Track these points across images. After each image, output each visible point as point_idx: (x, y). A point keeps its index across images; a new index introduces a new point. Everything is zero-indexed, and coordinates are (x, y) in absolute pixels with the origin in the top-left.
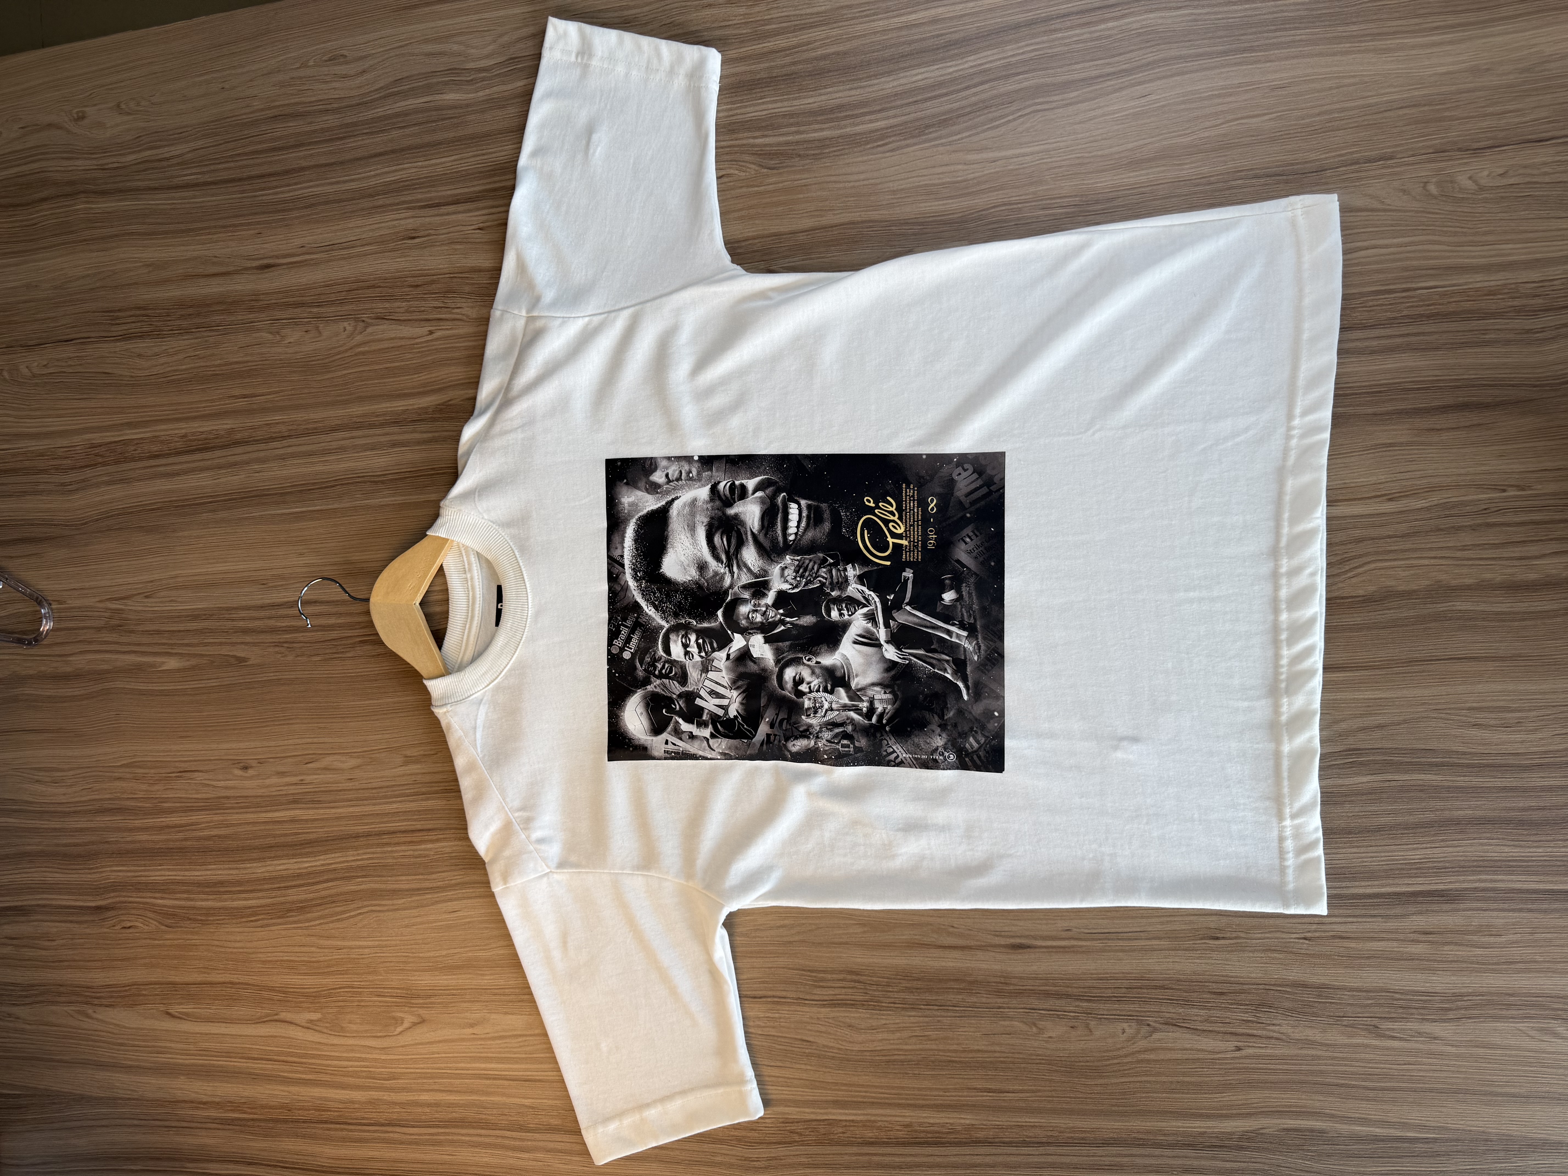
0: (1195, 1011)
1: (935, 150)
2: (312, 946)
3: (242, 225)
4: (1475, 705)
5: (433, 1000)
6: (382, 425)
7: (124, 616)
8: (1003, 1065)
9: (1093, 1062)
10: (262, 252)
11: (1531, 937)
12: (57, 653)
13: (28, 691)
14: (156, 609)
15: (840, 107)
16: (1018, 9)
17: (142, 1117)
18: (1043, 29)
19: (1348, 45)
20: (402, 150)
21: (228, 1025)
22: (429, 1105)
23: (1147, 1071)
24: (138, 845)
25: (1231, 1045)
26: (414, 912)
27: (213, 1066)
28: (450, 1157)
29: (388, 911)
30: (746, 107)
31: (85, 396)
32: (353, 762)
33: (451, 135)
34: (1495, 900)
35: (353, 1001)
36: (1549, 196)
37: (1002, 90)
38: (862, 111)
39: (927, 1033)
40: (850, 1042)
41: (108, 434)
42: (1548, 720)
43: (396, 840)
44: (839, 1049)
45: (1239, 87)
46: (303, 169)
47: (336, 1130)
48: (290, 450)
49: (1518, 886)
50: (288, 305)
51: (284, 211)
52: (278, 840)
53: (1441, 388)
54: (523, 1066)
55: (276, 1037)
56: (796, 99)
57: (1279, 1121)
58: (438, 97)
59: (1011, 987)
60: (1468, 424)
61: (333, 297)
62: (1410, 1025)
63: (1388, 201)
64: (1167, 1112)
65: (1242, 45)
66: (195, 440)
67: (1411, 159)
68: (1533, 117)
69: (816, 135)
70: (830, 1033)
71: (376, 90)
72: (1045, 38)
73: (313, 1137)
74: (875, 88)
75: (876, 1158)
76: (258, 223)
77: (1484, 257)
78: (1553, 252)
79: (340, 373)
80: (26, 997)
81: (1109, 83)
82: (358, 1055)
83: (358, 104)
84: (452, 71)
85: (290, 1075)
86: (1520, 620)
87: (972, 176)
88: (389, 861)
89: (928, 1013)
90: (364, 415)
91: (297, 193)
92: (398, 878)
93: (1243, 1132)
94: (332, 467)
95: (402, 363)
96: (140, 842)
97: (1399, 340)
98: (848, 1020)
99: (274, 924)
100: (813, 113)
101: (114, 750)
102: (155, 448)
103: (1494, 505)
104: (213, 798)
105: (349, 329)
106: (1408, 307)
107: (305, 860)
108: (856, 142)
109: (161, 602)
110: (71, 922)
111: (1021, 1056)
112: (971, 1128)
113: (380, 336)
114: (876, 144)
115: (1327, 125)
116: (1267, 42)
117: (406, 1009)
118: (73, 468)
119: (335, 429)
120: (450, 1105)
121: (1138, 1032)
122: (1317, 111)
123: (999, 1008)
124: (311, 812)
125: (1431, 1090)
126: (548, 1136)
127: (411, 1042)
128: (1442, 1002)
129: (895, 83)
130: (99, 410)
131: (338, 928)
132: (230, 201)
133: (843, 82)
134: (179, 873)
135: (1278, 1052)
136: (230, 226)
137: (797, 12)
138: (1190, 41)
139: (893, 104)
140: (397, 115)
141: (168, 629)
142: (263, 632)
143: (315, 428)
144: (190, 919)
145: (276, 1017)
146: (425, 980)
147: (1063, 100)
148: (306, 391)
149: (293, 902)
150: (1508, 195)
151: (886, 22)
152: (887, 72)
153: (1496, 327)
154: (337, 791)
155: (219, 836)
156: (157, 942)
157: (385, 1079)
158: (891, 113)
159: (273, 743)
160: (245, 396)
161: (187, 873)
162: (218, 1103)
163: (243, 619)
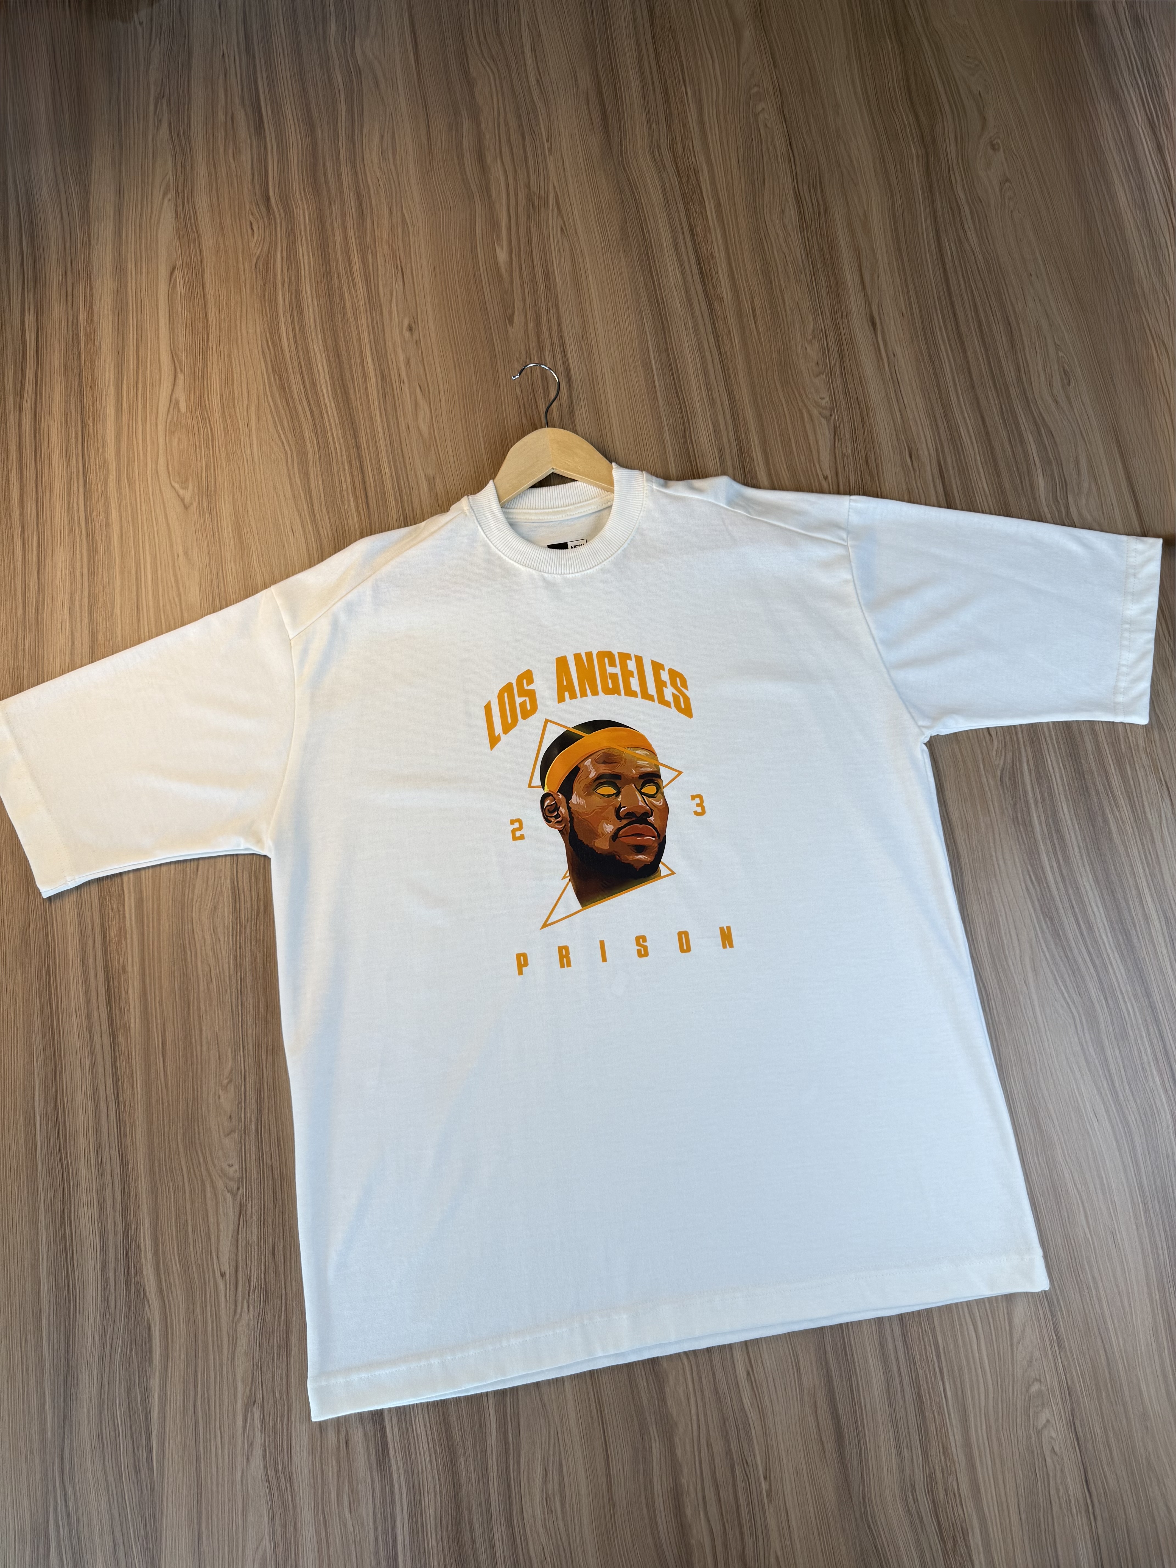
0: (255, 1231)
1: (1031, 928)
2: (248, 400)
3: (909, 299)
4: (565, 1469)
5: (207, 516)
6: (737, 438)
7: (543, 209)
8: (189, 1055)
9: (199, 1139)
10: (887, 318)
11: (351, 1541)
12: (503, 149)
13: (466, 124)
14: (552, 238)
15: (1062, 838)
16: (1164, 994)
17: (73, 250)
18: (1148, 1018)
19: (1158, 1298)
20: (989, 441)
21: (168, 326)
22: (107, 517)
23: (194, 1191)
24: (330, 233)
25: (226, 1268)
26: (289, 494)
27: (128, 314)
28: (59, 541)
29: (288, 470)
30: (1055, 752)
31: (741, 164)
32: (424, 428)
33: (1007, 485)
34: (383, 1504)
35: (199, 441)
36: (1038, 1496)
37: (1090, 985)
38: (1061, 858)
39: (214, 980)
40: (200, 909)
41: (708, 186)
42: (557, 1539)
43: (355, 473)
44: (193, 899)
45: (1112, 1202)
46: (964, 351)
47: (76, 433)
48: (708, 354)
49: (399, 1525)
50: (840, 344)
51: (925, 336)
52: (345, 362)
53: (855, 1411)
54: (151, 603)
55: (160, 370)
56: (1066, 797)
57: (157, 1319)
58: (1040, 471)
59: (264, 1057)
60: (824, 1439)
61: (851, 386)
62: (258, 1434)
63: (1020, 1347)
64: (157, 1213)
65: (1149, 1202)
66: (710, 267)
67: (1060, 1364)
68: (1108, 1474)
69: (1035, 818)
70: (206, 889)
71: (1041, 414)
72: (1140, 1021)
73: (67, 411)
74: (1082, 870)
75: (90, 941)
76: (912, 314)
77: (977, 1440)
78: (988, 1504)
79: (781, 396)
80: (178, 135)
81: (1105, 1083)
82: (149, 449)
83: (1027, 398)
84: (1065, 483)
85: (125, 387)
86: (647, 1504)
87: (1011, 964)
88: (335, 468)
89: (234, 980)
90: (745, 421)
91: (942, 347)
92: (320, 477)
93: (144, 1286)
94: (696, 394)
95: (795, 453)
96: (334, 235)
97: (895, 1368)
98: (220, 906)
99: (266, 363)
100: (1055, 813)
101: (417, 206)
102: (699, 229)
103: (752, 1471)
104: (380, 301)
105: (823, 402)
106: (926, 1374)
107: (329, 389)
108: (1032, 855)
109: (558, 242)
110: (253, 174)
111: (199, 1070)
112: (127, 1028)
113: (819, 431)
114: (1032, 874)
115: (1084, 1285)
116: (1154, 1224)
117: (197, 491)
118: (674, 155)
119: (730, 394)
120: (109, 538)
121: (231, 1179)
122: (1097, 1275)
123: (244, 1047)
124: (375, 392)
125: (198, 1460)
126: (86, 632)
127: (165, 498)
128: (283, 1464)
129: (1088, 887)
130: (730, 177)
131: (267, 423)
132: (930, 287)
133: (1085, 840)
134: (307, 272)
135: (223, 1312)
136: (907, 288)
137: (1144, 793)
138: (1149, 1153)
139: (1069, 887)
140: (1021, 435)
141: (534, 250)
142: (538, 338)
143: (730, 377)
144: (264, 285)
145: (178, 370)
146: (225, 508)
147: (1086, 1042)
148: (763, 367)
149: (288, 380)
150: (1036, 1456)
151: (1142, 875)
152: (1097, 879)
153: (914, 1457)
154: (397, 416)
155: (344, 308)
156: (241, 255)
157: (128, 475)
158: (1061, 885)
159: (436, 353)
160: (754, 310)
161: (307, 279)
162: (92, 320)
163: (549, 320)
